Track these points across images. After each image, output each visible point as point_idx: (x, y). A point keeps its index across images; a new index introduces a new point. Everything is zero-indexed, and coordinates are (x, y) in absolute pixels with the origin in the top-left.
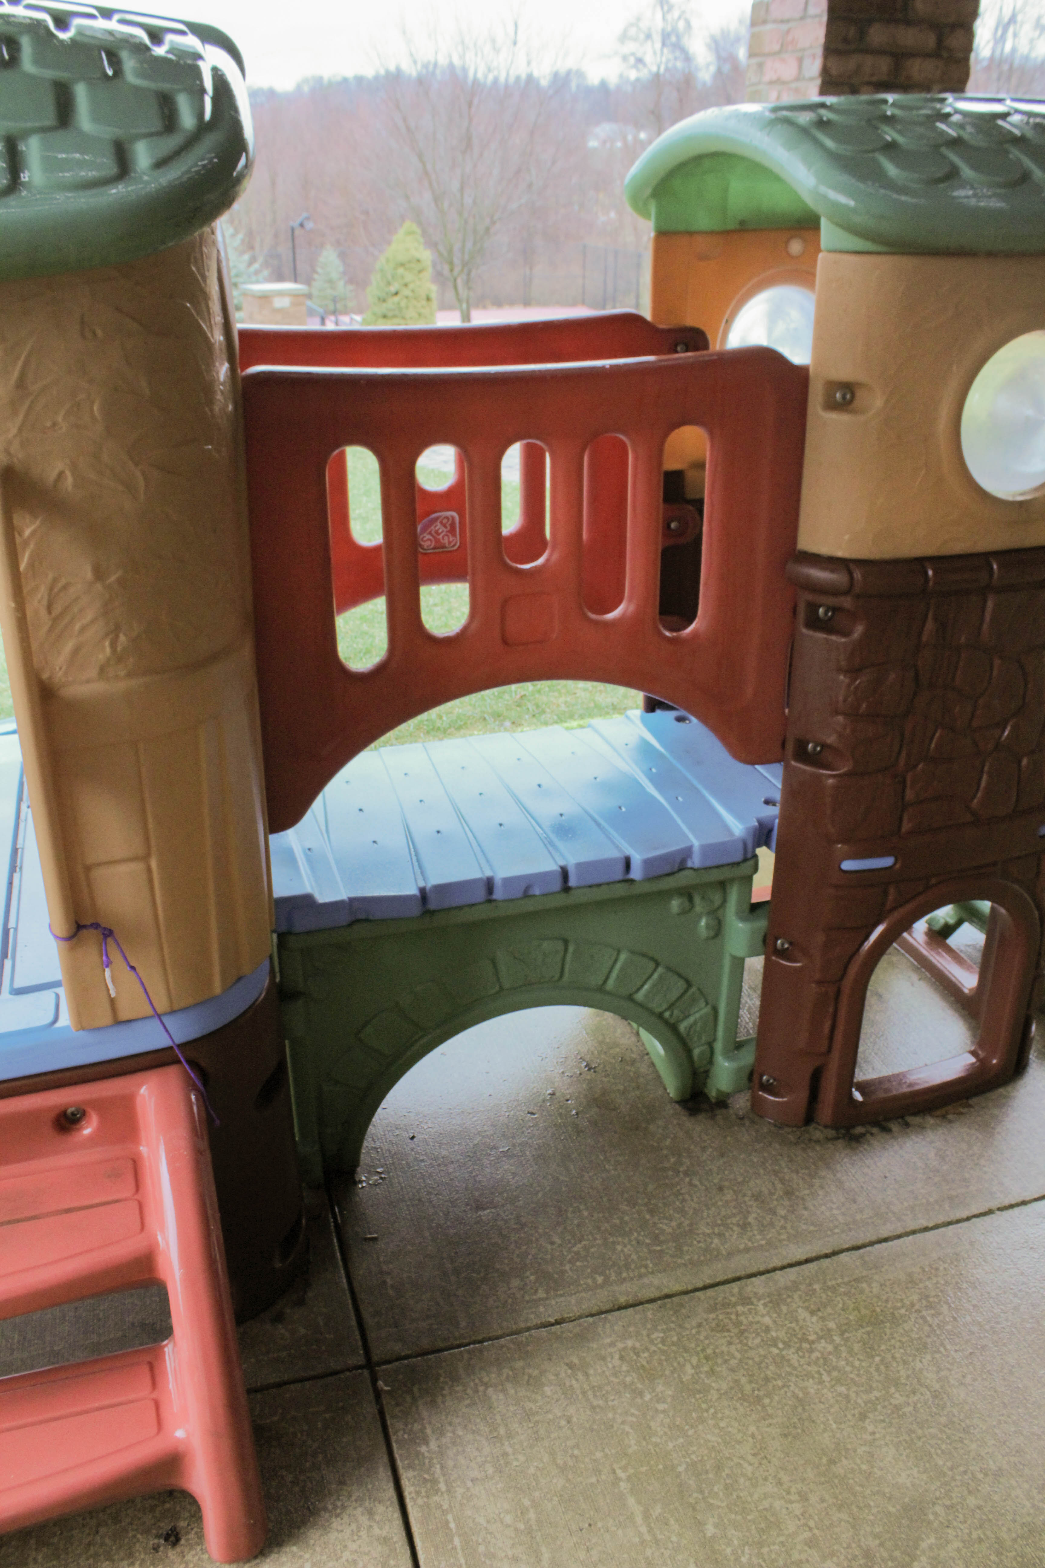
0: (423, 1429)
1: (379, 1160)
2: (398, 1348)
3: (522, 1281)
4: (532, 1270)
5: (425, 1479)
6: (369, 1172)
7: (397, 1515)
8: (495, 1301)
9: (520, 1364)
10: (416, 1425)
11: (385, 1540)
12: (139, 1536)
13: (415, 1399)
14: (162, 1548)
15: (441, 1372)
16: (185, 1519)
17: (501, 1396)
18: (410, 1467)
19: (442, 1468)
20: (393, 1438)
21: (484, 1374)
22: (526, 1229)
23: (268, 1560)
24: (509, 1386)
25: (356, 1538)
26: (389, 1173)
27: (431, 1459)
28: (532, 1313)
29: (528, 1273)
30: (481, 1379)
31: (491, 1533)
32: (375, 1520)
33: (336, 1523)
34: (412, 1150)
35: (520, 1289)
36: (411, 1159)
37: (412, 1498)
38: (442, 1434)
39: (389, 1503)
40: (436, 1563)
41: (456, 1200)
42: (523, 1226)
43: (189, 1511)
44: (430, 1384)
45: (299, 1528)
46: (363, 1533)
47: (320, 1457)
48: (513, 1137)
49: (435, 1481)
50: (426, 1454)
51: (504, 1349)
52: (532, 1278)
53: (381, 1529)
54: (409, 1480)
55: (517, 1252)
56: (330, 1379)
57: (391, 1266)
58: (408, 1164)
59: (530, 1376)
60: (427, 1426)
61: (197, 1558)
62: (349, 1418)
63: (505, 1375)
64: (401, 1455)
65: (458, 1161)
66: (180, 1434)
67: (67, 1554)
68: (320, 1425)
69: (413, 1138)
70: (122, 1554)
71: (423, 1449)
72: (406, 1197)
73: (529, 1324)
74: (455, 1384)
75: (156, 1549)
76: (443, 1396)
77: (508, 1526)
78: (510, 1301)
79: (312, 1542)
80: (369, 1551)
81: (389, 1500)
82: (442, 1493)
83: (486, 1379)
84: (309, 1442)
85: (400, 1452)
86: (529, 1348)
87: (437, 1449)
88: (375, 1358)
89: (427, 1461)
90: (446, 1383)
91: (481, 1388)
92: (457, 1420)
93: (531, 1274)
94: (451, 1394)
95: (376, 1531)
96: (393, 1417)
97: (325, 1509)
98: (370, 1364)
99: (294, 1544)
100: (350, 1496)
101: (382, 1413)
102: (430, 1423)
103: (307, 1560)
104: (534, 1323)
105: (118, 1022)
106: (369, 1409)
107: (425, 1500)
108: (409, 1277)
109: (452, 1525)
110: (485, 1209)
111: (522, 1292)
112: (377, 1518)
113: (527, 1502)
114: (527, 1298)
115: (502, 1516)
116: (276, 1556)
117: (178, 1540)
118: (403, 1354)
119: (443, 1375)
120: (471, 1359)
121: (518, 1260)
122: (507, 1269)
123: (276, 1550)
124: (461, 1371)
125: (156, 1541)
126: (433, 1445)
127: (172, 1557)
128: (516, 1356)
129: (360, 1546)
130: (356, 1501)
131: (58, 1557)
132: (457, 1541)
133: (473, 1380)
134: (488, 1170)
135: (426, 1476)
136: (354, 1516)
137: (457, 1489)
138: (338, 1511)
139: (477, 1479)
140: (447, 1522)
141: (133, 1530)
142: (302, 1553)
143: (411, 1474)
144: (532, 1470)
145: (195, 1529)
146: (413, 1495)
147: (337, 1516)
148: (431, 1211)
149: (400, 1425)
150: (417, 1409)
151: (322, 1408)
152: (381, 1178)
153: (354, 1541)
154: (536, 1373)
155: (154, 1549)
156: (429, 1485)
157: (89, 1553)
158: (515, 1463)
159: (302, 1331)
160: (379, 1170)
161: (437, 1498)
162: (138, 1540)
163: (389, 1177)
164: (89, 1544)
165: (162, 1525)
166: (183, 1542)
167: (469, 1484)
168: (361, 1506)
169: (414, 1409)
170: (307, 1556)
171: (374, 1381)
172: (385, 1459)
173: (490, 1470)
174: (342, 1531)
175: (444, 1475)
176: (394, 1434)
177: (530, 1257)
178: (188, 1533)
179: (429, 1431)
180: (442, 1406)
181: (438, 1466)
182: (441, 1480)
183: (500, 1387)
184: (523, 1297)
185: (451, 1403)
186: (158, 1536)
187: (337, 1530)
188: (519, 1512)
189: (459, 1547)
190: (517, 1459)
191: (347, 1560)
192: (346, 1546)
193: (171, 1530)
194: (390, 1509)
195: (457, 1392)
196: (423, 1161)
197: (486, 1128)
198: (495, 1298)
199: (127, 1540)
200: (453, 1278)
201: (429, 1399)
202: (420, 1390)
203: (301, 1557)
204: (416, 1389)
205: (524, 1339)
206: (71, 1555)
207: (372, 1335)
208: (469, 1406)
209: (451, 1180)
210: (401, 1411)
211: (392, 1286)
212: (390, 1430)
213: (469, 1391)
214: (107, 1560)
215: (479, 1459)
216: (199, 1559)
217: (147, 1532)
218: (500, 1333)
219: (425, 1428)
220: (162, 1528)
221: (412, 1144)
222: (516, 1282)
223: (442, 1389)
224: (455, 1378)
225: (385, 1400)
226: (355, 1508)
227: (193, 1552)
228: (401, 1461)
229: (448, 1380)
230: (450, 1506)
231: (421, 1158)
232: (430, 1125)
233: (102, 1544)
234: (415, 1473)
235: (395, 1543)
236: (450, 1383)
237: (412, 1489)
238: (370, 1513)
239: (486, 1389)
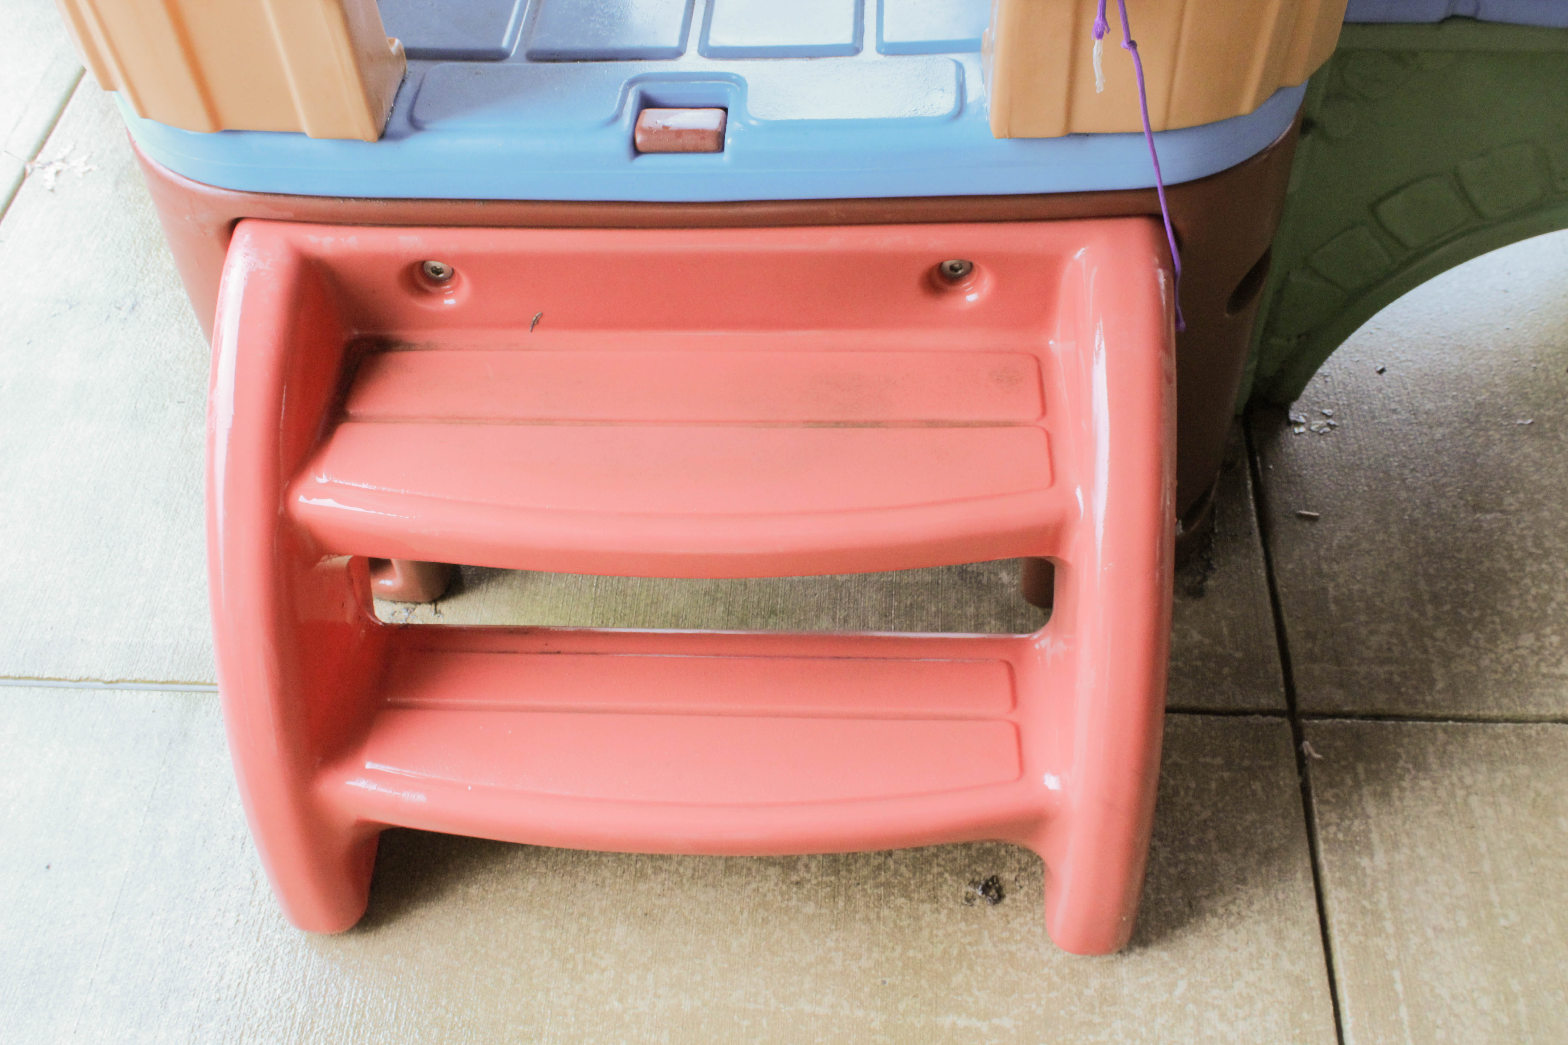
0: (1367, 833)
1: (1328, 395)
2: (1339, 698)
3: (1538, 639)
4: (1555, 627)
5: (1364, 907)
6: (1312, 412)
7: (1319, 948)
8: (1492, 661)
9: (1523, 770)
10: (1356, 822)
11: (1298, 981)
12: (947, 875)
13: (1358, 785)
14: (978, 902)
15: (1400, 750)
16: (1012, 871)
17: (1490, 812)
18: (1342, 883)
19: (1391, 898)
20: (1320, 835)
21: (1466, 771)
22: (1551, 559)
23: (1126, 961)
24: (1503, 799)
25: (1255, 965)
26: (1341, 419)
27: (1375, 881)
28: (1550, 695)
29: (1548, 630)
30: (1461, 779)
31: (1456, 1016)
32: (1284, 948)
33: (1227, 936)
34: (1380, 390)
35: (1533, 652)
36: (1377, 404)
37: (1343, 931)
38: (1396, 846)
39: (1307, 928)
40: (1370, 1035)
41: (1443, 485)
42: (1547, 553)
43: (1019, 862)
44: (1383, 765)
45: (1174, 928)
46: (1267, 962)
47: (1211, 835)
48: (1539, 406)
49: (1378, 916)
50: (1369, 871)
51: (1501, 741)
52: (1555, 639)
53: (1293, 963)
54: (1340, 903)
55: (1534, 591)
56: (1232, 720)
57: (1336, 567)
58: (1371, 411)
59: (1538, 794)
60: (1373, 828)
61: (1026, 929)
62: (1257, 786)
63: (1499, 782)
64: (1331, 863)
65: (1450, 423)
66: (1051, 782)
67: (849, 871)
68: (1213, 785)
69: (1381, 371)
70: (923, 894)
71: (1365, 862)
72: (1366, 463)
73: (1543, 712)
74: (1421, 775)
75: (970, 900)
76: (1402, 790)
77: (1483, 1013)
78: (1516, 667)
79: (1191, 953)
80: (1274, 990)
81: (1308, 923)
82: (1387, 937)
83: (1468, 781)
84: (1197, 808)
85: (1330, 857)
86: (1540, 750)
87: (1385, 867)
88: (1302, 706)
89: (1369, 881)
90: (1408, 770)
91: (1460, 793)
92: (1421, 832)
93: (1554, 633)
94: (1413, 790)
95: (1286, 964)
96: (1323, 802)
97: (1214, 913)
98: (1292, 712)
99: (1164, 949)
100: (1250, 903)
101: (1305, 791)
102: (1378, 826)
103: (1183, 977)
104: (1552, 712)
105: (1071, 135)
106: (1288, 779)
107: (1362, 938)
108: (1363, 591)
109: (1399, 987)
110: (1488, 511)
111: (1536, 658)
112: (1289, 945)
113: (1516, 986)
114: (1544, 669)
115: (1475, 995)
116: (1138, 958)
117: (1000, 897)
118: (1346, 709)
119: (1404, 756)
120: (1447, 743)
121: (1534, 606)
122: (1516, 615)
123: (1138, 950)
124: (1432, 759)
125: (970, 889)
126: (1380, 859)
127: (992, 918)
128: (1520, 756)
129: (1260, 980)
130: (1259, 912)
131: (837, 873)
132: (1403, 1011)
133: (1449, 776)
134: (1497, 449)
135: (1366, 903)
136: (1256, 933)
137: (1411, 936)
138: (1232, 919)
139: (1442, 930)
140: (1392, 981)
141: (939, 865)
142: (1173, 964)
143: (1343, 893)
144: (1527, 940)
145: (1026, 889)
146: (1344, 926)
147: (1231, 926)
148: (1403, 494)
149: (1333, 817)
150: (1360, 800)
151: (1219, 761)
152: (1329, 425)
153: (1253, 969)
154: (1547, 791)
155: (967, 900)
156: (1369, 919)
157: (878, 880)
158: (1503, 922)
159: (1196, 636)
160: (1326, 411)
161: (1379, 941)
162: (945, 880)
163: (1342, 426)
164: (879, 867)
165: (980, 869)
166: (1007, 900)
167: (1430, 933)
168: (1266, 921)
169: (1355, 797)
170: (1182, 971)
171: (1298, 739)
172: (1307, 863)
173: (1464, 923)
174: (1236, 950)
175: (1393, 909)
176: (1322, 828)
177: (1554, 605)
178: (1014, 891)
179: (1375, 837)
180: (1397, 803)
181: (1385, 894)
182: (1388, 915)
183: (1490, 799)
184: (1537, 665)
185: (1412, 803)
186: (973, 883)
187: (1228, 947)
188: (1502, 998)
189: (1406, 1023)
190: (1506, 916)
191: (1240, 994)
192: (1239, 974)
193: (992, 879)
194: (1309, 938)
195: (1422, 789)
196: (1394, 411)
197: (1497, 380)
198: (1493, 656)
199: (930, 877)
200: (1430, 609)
201: (1379, 788)
202: (1366, 771)
203: (1173, 970)
204: (1360, 768)
205: (1533, 733)
206: (854, 875)
207: (1298, 669)
208: (1440, 814)
209: (1437, 452)
210: (1336, 796)
211: (1337, 601)
212: (1317, 820)
213: (1442, 793)
214: (903, 896)
215: (1447, 900)
216: (1029, 931)
217: (958, 873)
218: (1495, 712)
219: (1370, 831)
220: (980, 874)
221: (1379, 381)
222: (1527, 640)
223: (1401, 778)
224: (1420, 765)
225: (1314, 773)
226: (1257, 923)
227: (1022, 920)
228: (1330, 869)
229: (1410, 766)
230: (1398, 957)
231: (1393, 406)
232: (1409, 357)
233: (896, 873)
234: (1350, 895)
235: (1311, 989)
236: (1413, 772)
237: (1343, 917)
238: (1279, 936)
239: (1469, 794)
